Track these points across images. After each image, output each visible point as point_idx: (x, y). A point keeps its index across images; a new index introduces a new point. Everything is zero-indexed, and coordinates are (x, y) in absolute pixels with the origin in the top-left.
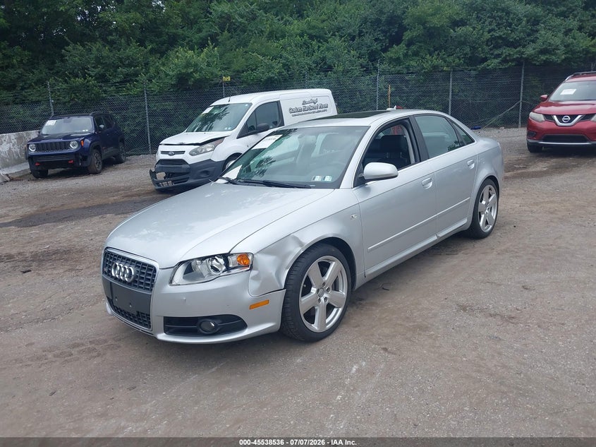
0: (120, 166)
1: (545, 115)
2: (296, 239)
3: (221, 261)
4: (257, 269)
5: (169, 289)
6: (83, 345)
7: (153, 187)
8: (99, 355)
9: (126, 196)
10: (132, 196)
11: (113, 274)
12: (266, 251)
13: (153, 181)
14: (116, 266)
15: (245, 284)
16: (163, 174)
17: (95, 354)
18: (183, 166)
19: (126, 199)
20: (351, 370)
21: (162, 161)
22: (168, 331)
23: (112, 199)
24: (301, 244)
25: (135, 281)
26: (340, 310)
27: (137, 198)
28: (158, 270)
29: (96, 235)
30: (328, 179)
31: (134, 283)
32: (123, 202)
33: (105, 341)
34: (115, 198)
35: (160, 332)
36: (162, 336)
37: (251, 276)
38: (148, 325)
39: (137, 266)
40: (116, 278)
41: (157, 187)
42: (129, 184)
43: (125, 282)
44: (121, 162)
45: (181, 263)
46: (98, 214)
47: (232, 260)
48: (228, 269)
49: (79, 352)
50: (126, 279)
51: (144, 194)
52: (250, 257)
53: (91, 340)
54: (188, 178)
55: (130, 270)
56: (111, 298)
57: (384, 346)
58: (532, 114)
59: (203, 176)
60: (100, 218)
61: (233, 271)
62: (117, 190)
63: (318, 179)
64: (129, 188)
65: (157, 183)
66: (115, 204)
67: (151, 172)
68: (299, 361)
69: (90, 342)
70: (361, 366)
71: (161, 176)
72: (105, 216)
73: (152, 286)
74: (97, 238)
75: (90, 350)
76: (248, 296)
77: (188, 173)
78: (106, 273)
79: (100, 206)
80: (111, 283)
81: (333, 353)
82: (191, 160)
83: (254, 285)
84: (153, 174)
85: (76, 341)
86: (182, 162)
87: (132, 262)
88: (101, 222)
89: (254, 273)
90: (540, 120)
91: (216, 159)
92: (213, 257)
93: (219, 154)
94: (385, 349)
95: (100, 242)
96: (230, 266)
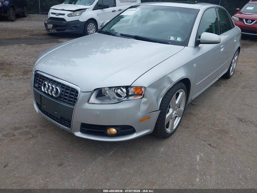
0: (24, 18)
1: (239, 18)
2: (169, 78)
3: (124, 90)
4: (146, 98)
5: (87, 106)
6: (21, 128)
7: (46, 32)
8: (33, 137)
9: (31, 35)
10: (35, 35)
11: (43, 90)
12: (152, 86)
13: (46, 28)
14: (45, 85)
15: (138, 107)
16: (51, 25)
17: (31, 136)
18: (64, 22)
19: (31, 37)
20: (196, 159)
21: (51, 18)
22: (82, 131)
23: (23, 36)
24: (171, 81)
25: (60, 97)
26: (180, 118)
27: (38, 36)
28: (79, 92)
29: (18, 55)
30: (179, 39)
31: (60, 98)
32: (30, 38)
33: (35, 127)
34: (25, 35)
35: (77, 131)
36: (78, 134)
37: (142, 102)
38: (69, 126)
39: (62, 87)
40: (45, 93)
41: (49, 32)
42: (31, 29)
43: (52, 96)
44: (25, 17)
45: (95, 90)
46: (16, 44)
47: (131, 91)
48: (128, 95)
49: (19, 133)
50: (54, 95)
51: (41, 35)
52: (143, 89)
53: (25, 125)
54: (66, 29)
55: (57, 89)
56: (40, 104)
57: (208, 143)
58: (233, 17)
59: (74, 28)
60: (18, 46)
61: (130, 98)
62: (25, 31)
63: (172, 38)
64: (32, 31)
65: (48, 30)
66: (25, 38)
67: (45, 23)
68: (162, 150)
69: (26, 126)
70: (201, 156)
71: (50, 26)
72: (21, 45)
73: (75, 102)
74: (18, 57)
75: (27, 133)
76: (140, 114)
77: (65, 26)
78: (36, 88)
79: (17, 39)
80: (41, 95)
81: (181, 146)
82: (68, 19)
83: (143, 108)
84: (46, 25)
85: (16, 125)
86: (63, 20)
87: (58, 84)
88: (19, 48)
89: (144, 100)
90: (236, 20)
91: (81, 20)
92: (119, 87)
93: (84, 17)
94: (210, 145)
95: (21, 60)
96: (130, 94)
